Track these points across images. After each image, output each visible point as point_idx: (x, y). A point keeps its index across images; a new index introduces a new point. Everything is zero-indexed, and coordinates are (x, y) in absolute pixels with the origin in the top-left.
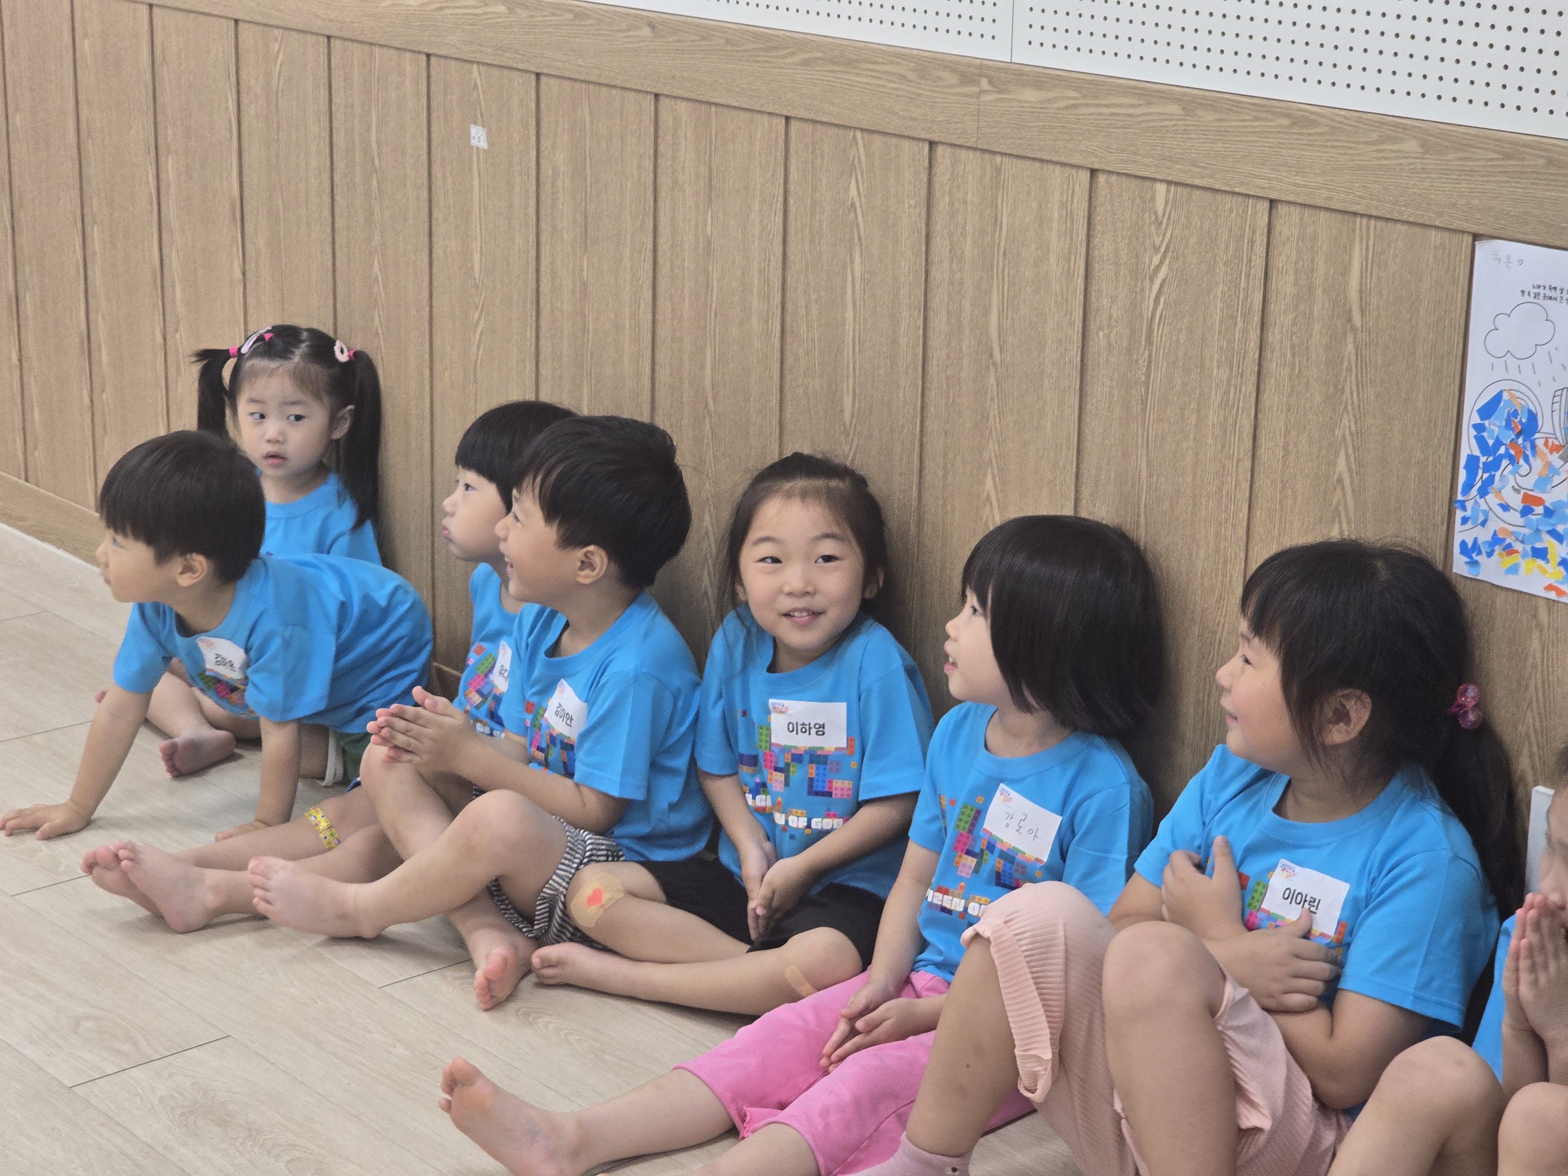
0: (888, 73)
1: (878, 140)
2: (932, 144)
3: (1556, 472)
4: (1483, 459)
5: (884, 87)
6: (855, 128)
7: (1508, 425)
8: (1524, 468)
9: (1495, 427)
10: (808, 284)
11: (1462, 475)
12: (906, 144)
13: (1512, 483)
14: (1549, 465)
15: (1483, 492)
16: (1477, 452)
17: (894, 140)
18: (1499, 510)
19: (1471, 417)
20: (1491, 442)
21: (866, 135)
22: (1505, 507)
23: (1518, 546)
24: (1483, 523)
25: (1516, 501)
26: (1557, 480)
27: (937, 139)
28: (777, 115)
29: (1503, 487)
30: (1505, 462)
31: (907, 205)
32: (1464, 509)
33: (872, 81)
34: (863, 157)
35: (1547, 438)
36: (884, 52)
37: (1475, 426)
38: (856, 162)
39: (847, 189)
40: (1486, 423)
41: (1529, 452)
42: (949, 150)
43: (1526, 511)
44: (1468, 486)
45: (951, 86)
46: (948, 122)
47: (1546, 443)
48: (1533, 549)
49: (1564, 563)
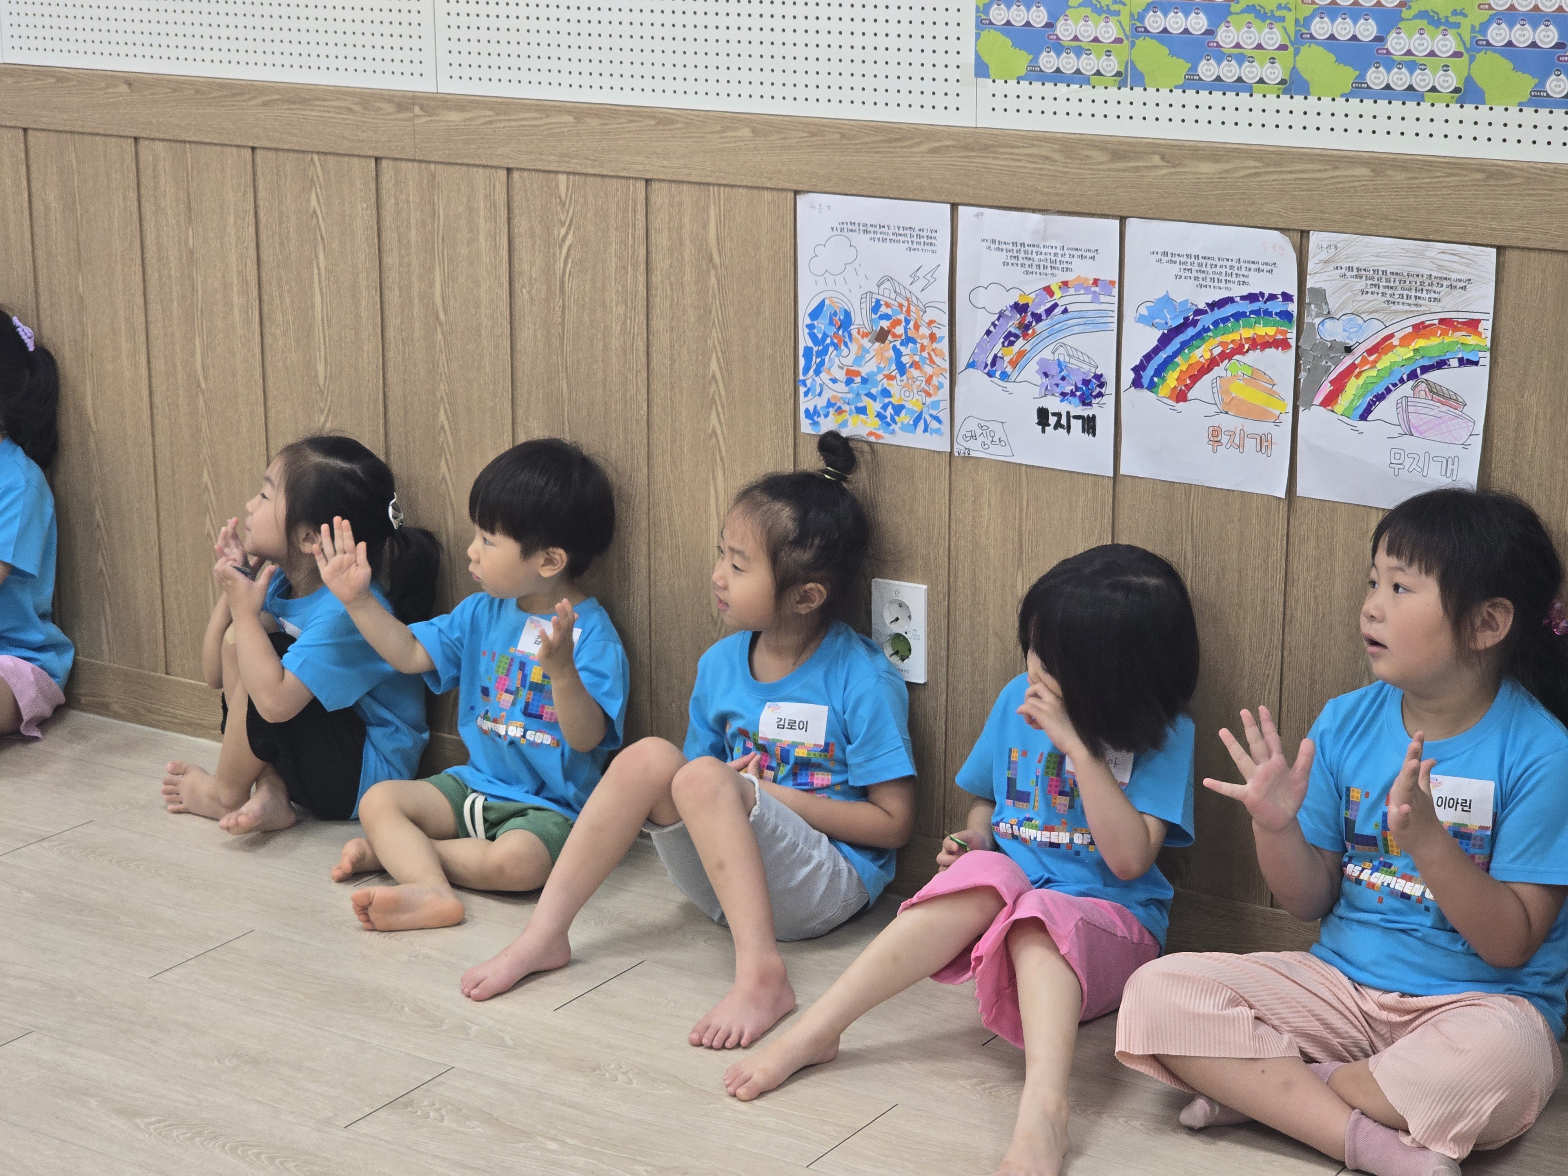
0: (337, 107)
1: (331, 160)
2: (377, 159)
3: (867, 351)
4: (815, 349)
5: (334, 118)
6: (312, 152)
7: (831, 322)
8: (845, 351)
9: (821, 325)
10: (281, 279)
11: (802, 362)
12: (355, 161)
13: (837, 362)
14: (862, 347)
15: (817, 372)
16: (810, 344)
17: (346, 159)
18: (830, 384)
19: (804, 320)
20: (820, 336)
21: (322, 157)
22: (834, 381)
23: (846, 407)
24: (820, 394)
25: (841, 375)
26: (868, 357)
27: (381, 155)
28: (244, 147)
29: (831, 367)
30: (831, 349)
31: (360, 208)
32: (805, 385)
33: (323, 114)
34: (320, 174)
35: (859, 329)
36: (332, 92)
37: (808, 326)
38: (315, 178)
39: (308, 201)
40: (816, 323)
41: (847, 340)
42: (391, 163)
43: (849, 382)
44: (807, 369)
45: (390, 114)
46: (390, 141)
47: (859, 333)
48: (856, 408)
49: (879, 415)
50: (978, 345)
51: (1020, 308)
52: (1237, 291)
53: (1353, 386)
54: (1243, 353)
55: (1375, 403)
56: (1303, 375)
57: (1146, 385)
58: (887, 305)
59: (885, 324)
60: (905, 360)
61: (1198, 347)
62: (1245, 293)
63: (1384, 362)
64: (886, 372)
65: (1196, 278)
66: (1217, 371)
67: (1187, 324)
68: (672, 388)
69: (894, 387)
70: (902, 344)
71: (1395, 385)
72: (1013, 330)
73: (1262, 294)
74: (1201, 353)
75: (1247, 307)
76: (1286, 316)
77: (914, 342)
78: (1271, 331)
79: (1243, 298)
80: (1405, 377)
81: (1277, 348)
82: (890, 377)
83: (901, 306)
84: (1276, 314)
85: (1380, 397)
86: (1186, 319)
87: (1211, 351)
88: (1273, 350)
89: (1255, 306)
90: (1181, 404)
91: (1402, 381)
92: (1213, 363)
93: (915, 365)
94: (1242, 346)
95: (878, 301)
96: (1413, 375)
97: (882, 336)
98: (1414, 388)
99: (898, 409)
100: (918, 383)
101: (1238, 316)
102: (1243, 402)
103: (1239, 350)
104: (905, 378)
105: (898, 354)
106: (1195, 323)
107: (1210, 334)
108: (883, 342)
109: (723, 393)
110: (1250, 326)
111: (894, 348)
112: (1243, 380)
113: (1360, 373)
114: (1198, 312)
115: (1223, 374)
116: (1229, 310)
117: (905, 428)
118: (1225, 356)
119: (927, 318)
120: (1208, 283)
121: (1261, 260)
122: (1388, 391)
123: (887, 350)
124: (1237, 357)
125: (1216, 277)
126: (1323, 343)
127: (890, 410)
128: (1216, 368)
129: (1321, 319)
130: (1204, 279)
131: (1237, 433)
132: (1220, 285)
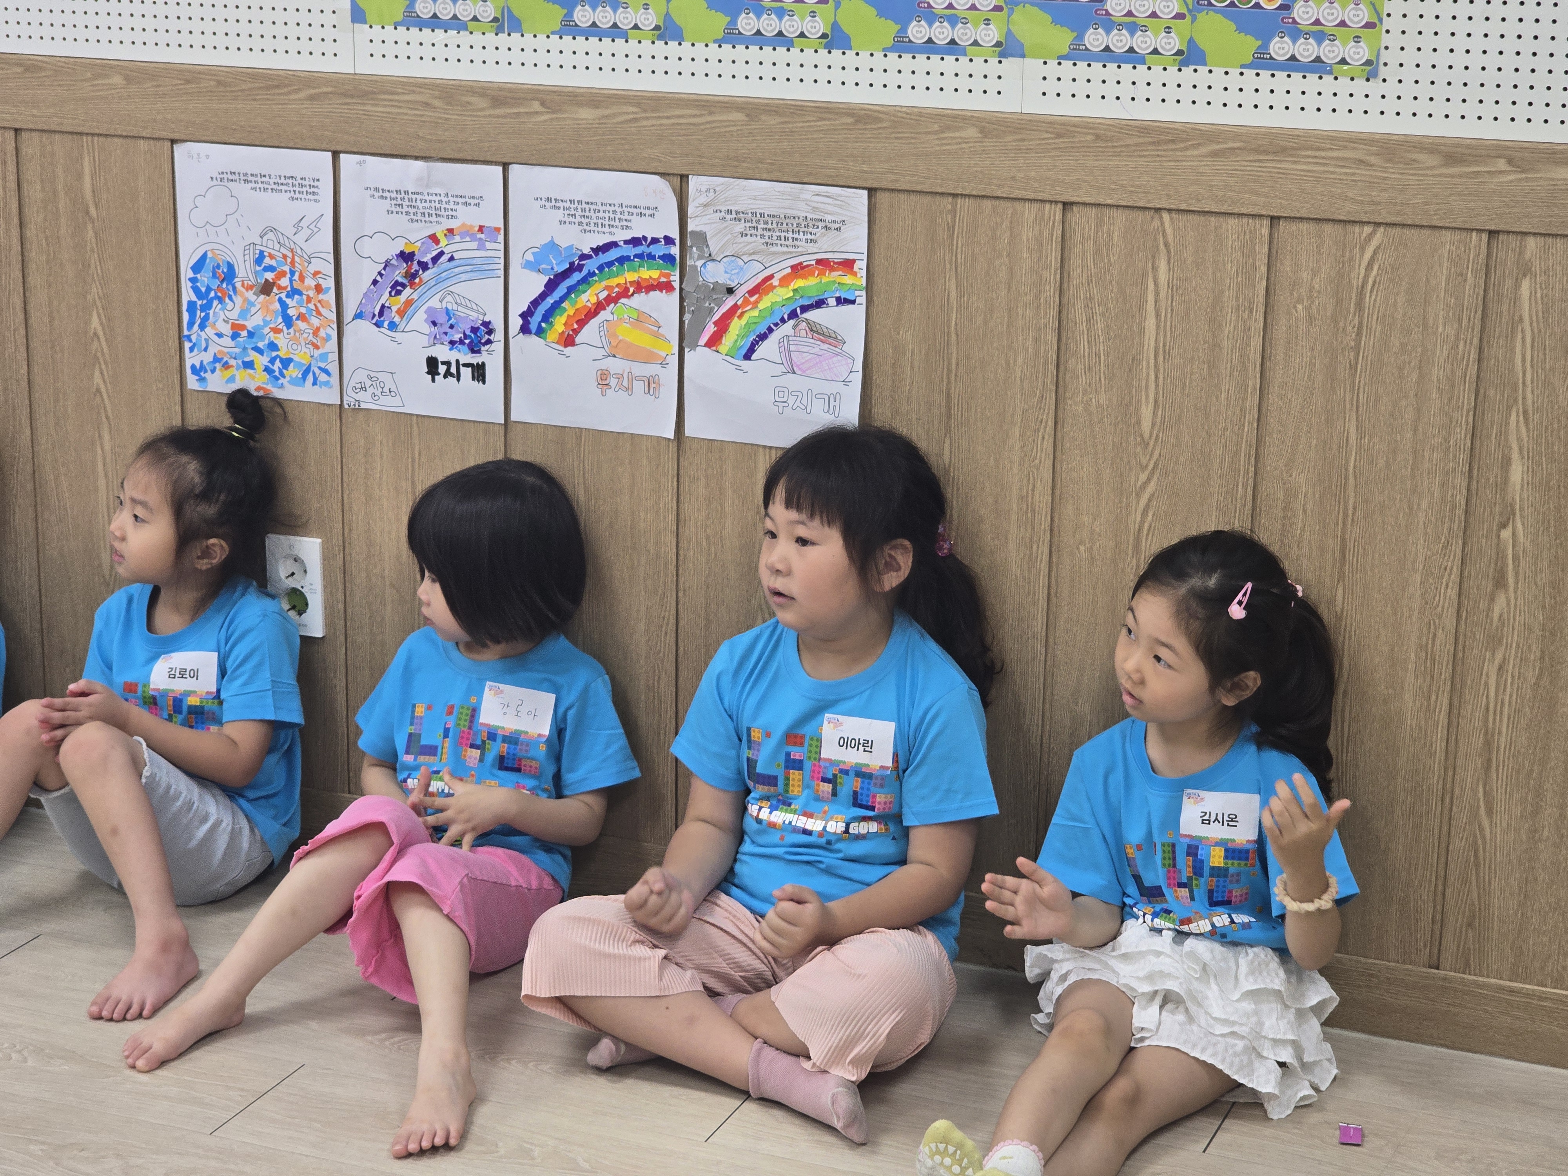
3: (253, 304)
4: (199, 303)
7: (214, 275)
8: (230, 305)
9: (204, 278)
11: (186, 317)
13: (222, 317)
14: (246, 300)
15: (202, 327)
16: (194, 298)
18: (215, 338)
19: (186, 273)
20: (203, 289)
22: (220, 335)
23: (232, 362)
24: (206, 350)
25: (226, 329)
26: (253, 310)
29: (217, 321)
30: (215, 302)
32: (190, 341)
35: (243, 282)
37: (190, 279)
40: (198, 276)
41: (231, 293)
43: (235, 336)
44: (191, 324)
47: (243, 285)
48: (243, 362)
49: (267, 370)
50: (365, 295)
51: (406, 257)
52: (620, 236)
53: (736, 326)
54: (628, 297)
55: (757, 343)
56: (687, 317)
57: (534, 331)
58: (271, 257)
59: (269, 276)
60: (291, 312)
61: (585, 292)
62: (628, 237)
63: (766, 302)
64: (272, 326)
65: (580, 224)
66: (604, 315)
67: (572, 269)
68: (52, 347)
69: (281, 340)
70: (288, 296)
71: (776, 325)
72: (400, 280)
73: (645, 238)
74: (588, 297)
75: (631, 251)
76: (668, 259)
77: (300, 293)
78: (655, 274)
79: (626, 242)
80: (786, 317)
81: (661, 291)
82: (276, 331)
83: (285, 257)
84: (659, 257)
85: (763, 337)
86: (572, 264)
87: (597, 295)
88: (658, 292)
89: (639, 250)
90: (570, 348)
91: (783, 321)
92: (600, 307)
93: (301, 317)
94: (627, 290)
95: (262, 252)
96: (793, 315)
97: (266, 288)
98: (795, 327)
99: (286, 363)
100: (305, 335)
101: (622, 260)
102: (630, 345)
103: (625, 293)
104: (291, 330)
105: (284, 305)
106: (580, 268)
107: (595, 278)
108: (268, 295)
109: (106, 350)
110: (634, 270)
111: (280, 300)
112: (630, 323)
113: (742, 314)
114: (583, 257)
115: (610, 317)
116: (613, 254)
117: (294, 382)
118: (610, 300)
119: (312, 269)
120: (592, 227)
121: (643, 204)
122: (770, 330)
123: (271, 303)
124: (623, 300)
125: (600, 221)
126: (705, 285)
127: (278, 364)
128: (602, 312)
129: (703, 261)
130: (588, 224)
131: (625, 376)
132: (604, 229)
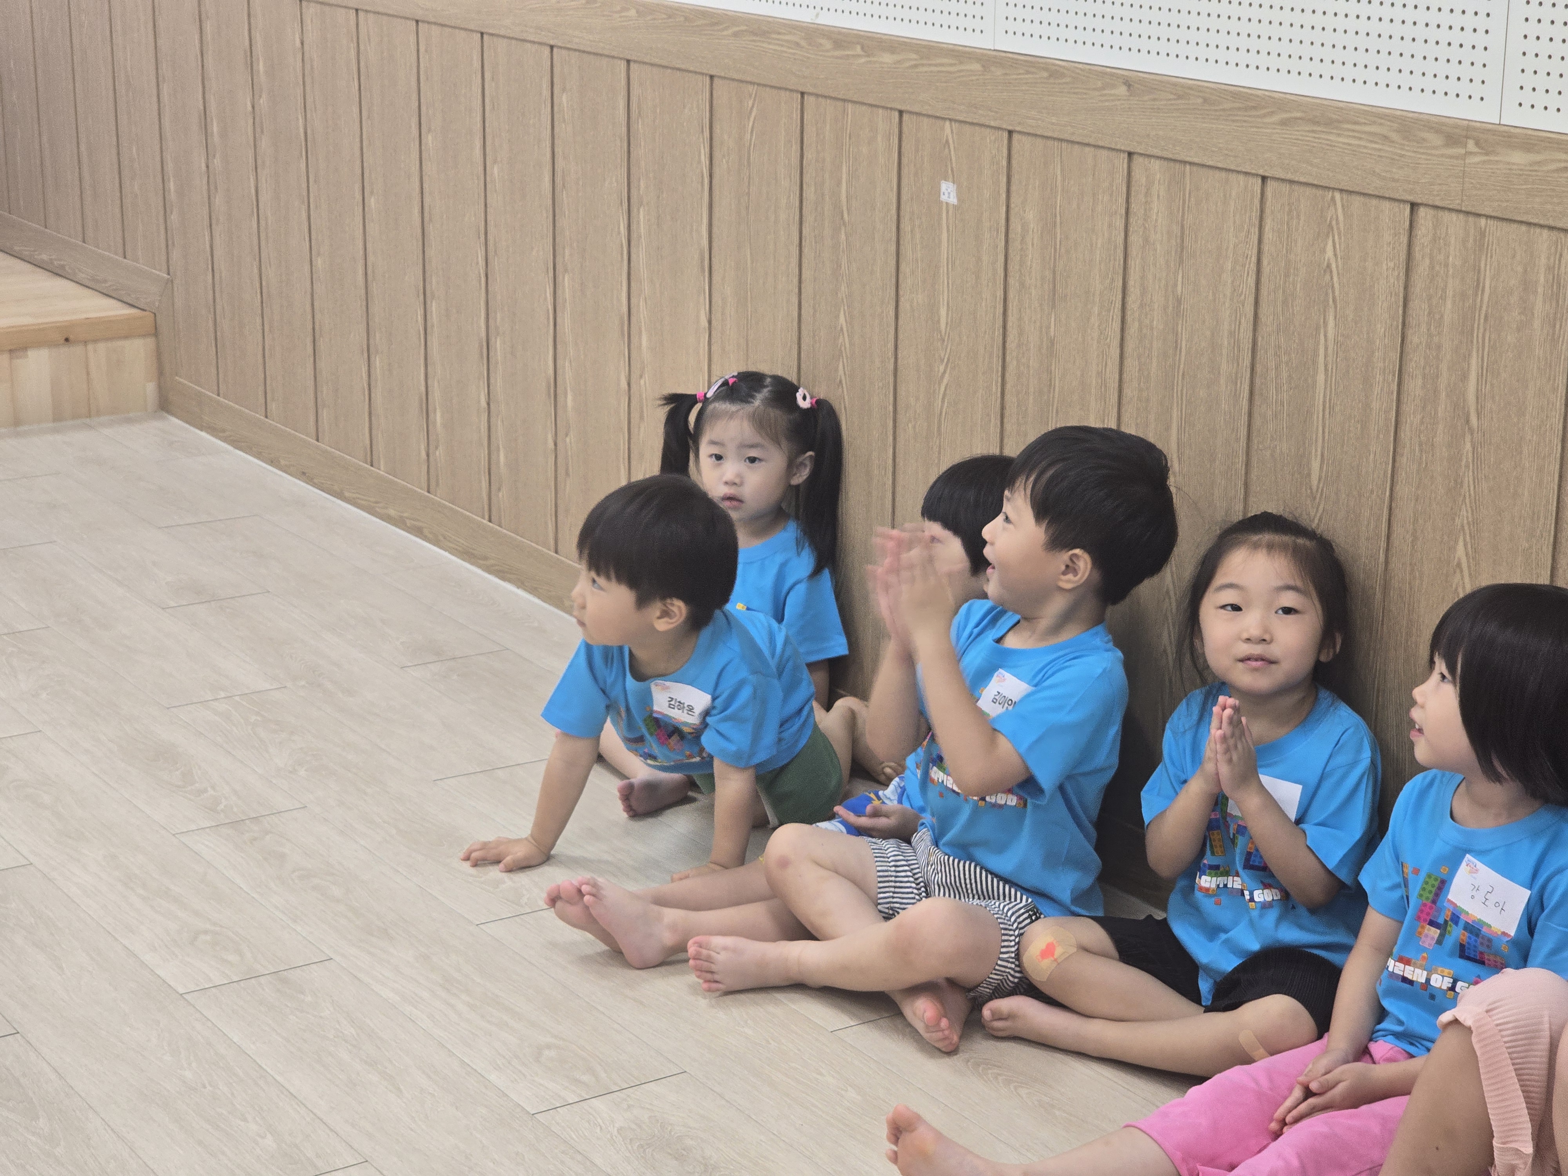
0: (1370, 133)
1: (1357, 200)
2: (1414, 206)
5: (1365, 147)
6: (1334, 189)
10: (1279, 347)
12: (1386, 205)
17: (1374, 202)
21: (1345, 196)
27: (1419, 201)
28: (1253, 175)
31: (1385, 267)
33: (1353, 141)
34: (1341, 218)
36: (1366, 112)
38: (1334, 223)
39: (1323, 251)
42: (1431, 212)
45: (1435, 148)
46: (1432, 183)
